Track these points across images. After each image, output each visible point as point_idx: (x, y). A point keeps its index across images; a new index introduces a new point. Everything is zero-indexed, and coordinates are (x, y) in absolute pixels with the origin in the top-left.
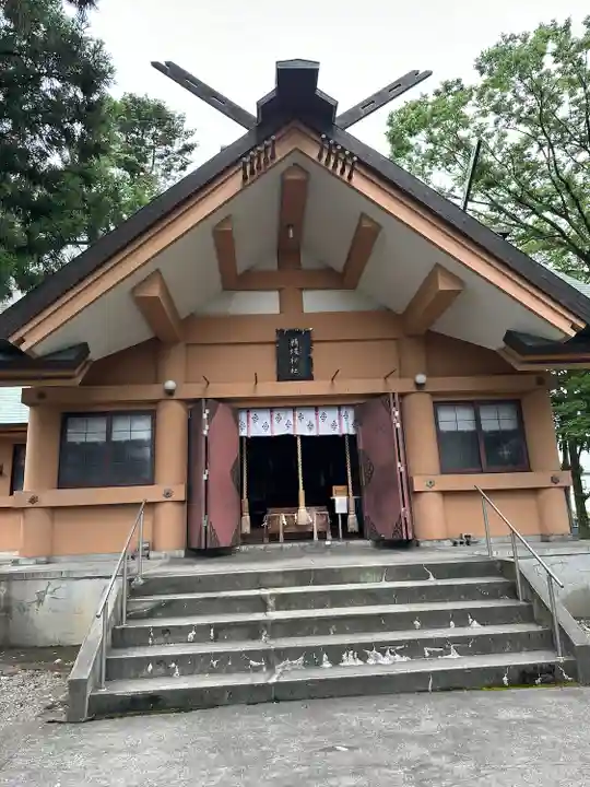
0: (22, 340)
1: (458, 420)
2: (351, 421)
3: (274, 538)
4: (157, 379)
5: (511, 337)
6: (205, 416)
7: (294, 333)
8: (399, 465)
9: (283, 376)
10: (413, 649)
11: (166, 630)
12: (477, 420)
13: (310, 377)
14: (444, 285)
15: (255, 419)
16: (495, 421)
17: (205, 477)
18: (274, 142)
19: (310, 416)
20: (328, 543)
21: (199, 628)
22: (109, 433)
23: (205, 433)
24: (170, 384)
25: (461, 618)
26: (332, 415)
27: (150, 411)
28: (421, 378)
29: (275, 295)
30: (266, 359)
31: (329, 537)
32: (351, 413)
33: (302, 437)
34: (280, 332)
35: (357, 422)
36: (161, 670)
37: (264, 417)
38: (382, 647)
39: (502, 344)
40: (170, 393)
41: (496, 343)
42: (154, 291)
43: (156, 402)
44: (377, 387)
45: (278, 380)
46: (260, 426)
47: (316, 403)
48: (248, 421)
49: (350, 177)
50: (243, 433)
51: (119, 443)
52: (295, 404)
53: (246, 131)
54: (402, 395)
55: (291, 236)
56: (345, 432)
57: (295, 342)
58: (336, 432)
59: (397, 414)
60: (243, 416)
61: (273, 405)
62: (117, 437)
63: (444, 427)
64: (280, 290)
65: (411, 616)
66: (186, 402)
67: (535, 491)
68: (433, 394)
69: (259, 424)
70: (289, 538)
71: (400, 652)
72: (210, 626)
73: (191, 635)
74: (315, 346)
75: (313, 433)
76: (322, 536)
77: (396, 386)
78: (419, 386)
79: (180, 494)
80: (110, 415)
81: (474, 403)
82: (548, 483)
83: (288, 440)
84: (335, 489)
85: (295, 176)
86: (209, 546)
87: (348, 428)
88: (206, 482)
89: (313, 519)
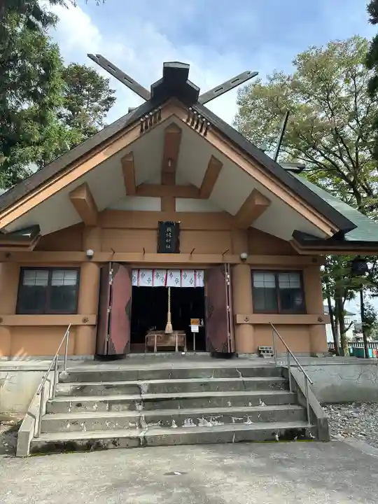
1: (264, 282)
2: (202, 279)
3: (151, 349)
4: (83, 250)
5: (297, 234)
6: (111, 273)
7: (169, 224)
8: (228, 307)
9: (161, 249)
10: (226, 418)
12: (277, 282)
13: (177, 251)
14: (258, 202)
15: (143, 275)
16: (287, 282)
17: (108, 311)
18: (160, 110)
19: (177, 275)
20: (183, 353)
21: (99, 404)
22: (50, 280)
23: (110, 283)
24: (90, 252)
25: (255, 401)
26: (190, 275)
27: (77, 268)
28: (244, 255)
29: (159, 199)
30: (151, 239)
31: (185, 350)
32: (202, 273)
33: (172, 288)
34: (160, 223)
35: (205, 281)
37: (149, 274)
38: (207, 417)
39: (292, 238)
40: (90, 257)
41: (288, 237)
42: (83, 196)
43: (80, 263)
44: (217, 259)
45: (158, 252)
46: (145, 280)
47: (182, 268)
48: (138, 277)
49: (205, 134)
50: (135, 284)
51: (56, 287)
52: (168, 268)
53: (145, 101)
54: (233, 265)
55: (170, 165)
56: (198, 285)
57: (169, 229)
58: (192, 286)
59: (228, 276)
60: (135, 274)
61: (154, 267)
62: (54, 284)
63: (257, 285)
64: (162, 197)
65: (226, 399)
66: (99, 263)
67: (308, 326)
68: (250, 265)
69: (146, 278)
70: (161, 349)
71: (218, 420)
72: (105, 402)
73: (94, 407)
74: (181, 233)
75: (178, 285)
76: (181, 349)
77: (230, 259)
78: (243, 260)
79: (93, 320)
80: (50, 270)
81: (276, 272)
82: (316, 321)
83: (164, 289)
84: (192, 320)
85: (173, 131)
86: (109, 353)
87: (200, 283)
88: (110, 314)
89: (176, 338)
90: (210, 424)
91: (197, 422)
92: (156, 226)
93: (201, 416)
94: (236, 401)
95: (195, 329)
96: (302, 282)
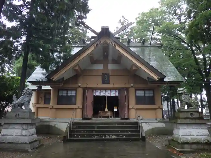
0: (53, 78)
1: (140, 93)
2: (118, 93)
3: (100, 117)
4: (77, 83)
6: (86, 92)
7: (106, 74)
8: (125, 103)
9: (103, 83)
11: (78, 131)
12: (145, 94)
13: (109, 83)
14: (134, 68)
15: (97, 92)
16: (148, 94)
18: (100, 41)
19: (109, 91)
20: (111, 118)
22: (67, 94)
23: (86, 95)
24: (80, 85)
25: (127, 131)
26: (114, 92)
27: (75, 89)
28: (132, 85)
29: (103, 65)
30: (100, 79)
31: (112, 117)
32: (118, 91)
33: (107, 96)
34: (103, 74)
35: (119, 93)
36: (77, 136)
37: (99, 91)
38: (113, 135)
40: (79, 86)
41: (147, 79)
42: (77, 68)
43: (76, 88)
44: (123, 86)
46: (98, 94)
47: (111, 89)
49: (116, 47)
50: (95, 95)
51: (69, 96)
52: (106, 89)
53: (96, 35)
54: (128, 88)
55: (106, 54)
57: (106, 76)
58: (114, 95)
60: (94, 91)
61: (101, 89)
62: (69, 95)
63: (137, 95)
66: (83, 88)
67: (155, 109)
68: (135, 88)
69: (98, 93)
70: (104, 117)
71: (116, 136)
72: (85, 130)
73: (82, 132)
74: (110, 77)
75: (109, 95)
76: (111, 117)
77: (127, 86)
78: (132, 86)
79: (81, 107)
80: (67, 90)
81: (144, 90)
83: (105, 96)
84: (114, 107)
85: (105, 45)
86: (87, 117)
87: (117, 94)
88: (86, 105)
89: (109, 114)
90: (113, 137)
91: (110, 136)
92: (101, 74)
93: (111, 135)
94: (122, 131)
95: (115, 110)
96: (154, 94)
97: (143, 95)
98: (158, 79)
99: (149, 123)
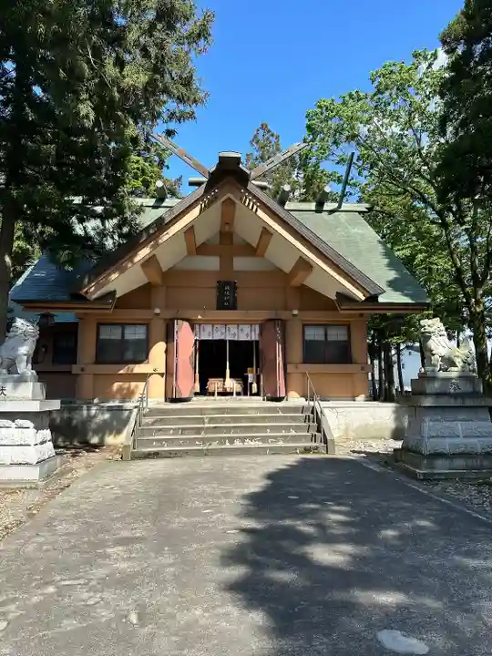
0: (86, 293)
1: (315, 334)
2: (257, 332)
3: (212, 394)
4: (149, 307)
5: (339, 295)
7: (228, 283)
9: (221, 306)
10: (264, 439)
11: (160, 430)
12: (326, 335)
13: (235, 308)
15: (204, 330)
16: (336, 335)
17: (175, 362)
18: (217, 192)
19: (234, 328)
20: (240, 397)
21: (174, 430)
22: (123, 334)
24: (158, 311)
25: (287, 428)
26: (247, 329)
27: (146, 323)
28: (295, 312)
29: (217, 258)
31: (243, 395)
32: (257, 327)
33: (230, 341)
34: (219, 282)
35: (261, 334)
36: (159, 444)
37: (209, 328)
38: (252, 438)
39: (335, 298)
40: (158, 315)
43: (150, 320)
44: (273, 315)
45: (217, 309)
46: (206, 334)
47: (239, 323)
48: (199, 331)
49: (256, 211)
50: (197, 337)
51: (128, 340)
52: (227, 323)
54: (283, 321)
55: (227, 229)
56: (253, 339)
57: (227, 288)
58: (249, 339)
59: (279, 332)
60: (197, 329)
61: (214, 323)
62: (127, 337)
63: (308, 338)
64: (220, 256)
65: (266, 427)
66: (165, 320)
67: (351, 374)
68: (302, 320)
69: (207, 332)
70: (221, 394)
71: (258, 441)
72: (179, 429)
73: (171, 432)
74: (238, 290)
75: (236, 339)
76: (238, 394)
77: (282, 315)
78: (295, 316)
79: (162, 370)
80: (123, 325)
81: (326, 326)
82: (359, 370)
83: (222, 342)
84: (249, 369)
86: (177, 397)
87: (254, 337)
88: (177, 364)
90: (252, 444)
91: (243, 442)
92: (215, 284)
93: (245, 438)
94: (273, 429)
96: (349, 336)
97: (323, 338)
98: (363, 298)
99: (339, 410)
